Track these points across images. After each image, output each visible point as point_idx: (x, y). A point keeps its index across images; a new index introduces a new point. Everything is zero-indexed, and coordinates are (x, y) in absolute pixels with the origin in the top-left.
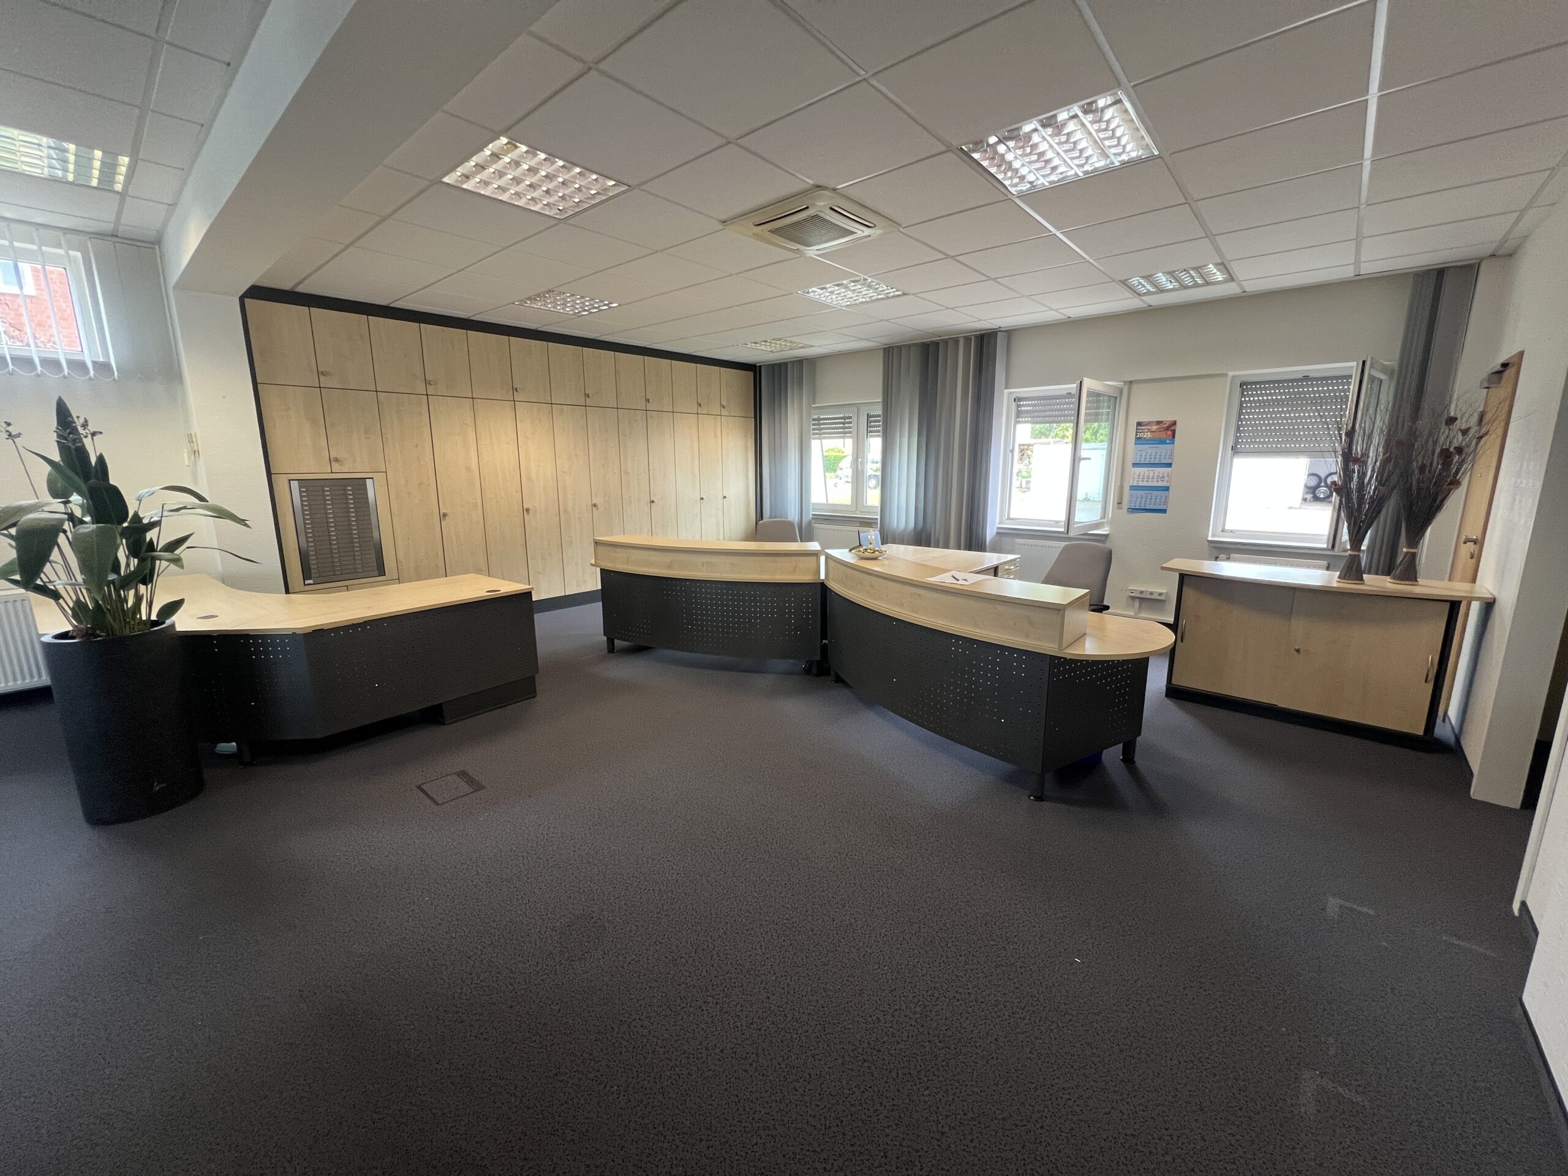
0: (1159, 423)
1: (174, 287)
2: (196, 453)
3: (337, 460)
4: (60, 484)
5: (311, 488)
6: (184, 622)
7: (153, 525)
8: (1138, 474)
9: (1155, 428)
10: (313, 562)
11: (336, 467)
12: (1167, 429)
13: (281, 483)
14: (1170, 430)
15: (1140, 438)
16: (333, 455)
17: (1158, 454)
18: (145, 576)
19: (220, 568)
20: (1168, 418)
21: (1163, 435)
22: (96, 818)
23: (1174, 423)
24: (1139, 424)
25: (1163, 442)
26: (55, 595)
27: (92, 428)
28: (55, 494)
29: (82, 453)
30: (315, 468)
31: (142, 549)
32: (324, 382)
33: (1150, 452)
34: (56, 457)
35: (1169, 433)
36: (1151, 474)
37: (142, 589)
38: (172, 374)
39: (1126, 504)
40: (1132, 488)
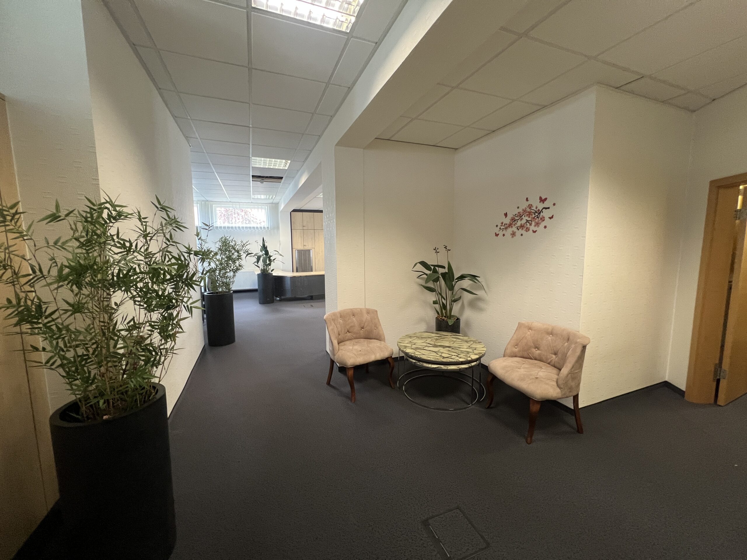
1: (281, 212)
2: (280, 244)
3: (305, 245)
4: (262, 249)
5: (300, 252)
6: (275, 274)
7: (272, 256)
10: (298, 268)
11: (305, 247)
13: (294, 250)
16: (304, 244)
18: (270, 264)
19: (282, 267)
22: (260, 303)
26: (259, 267)
27: (266, 241)
28: (261, 251)
29: (265, 245)
30: (300, 247)
31: (270, 260)
32: (304, 228)
34: (262, 245)
37: (269, 267)
38: (278, 228)
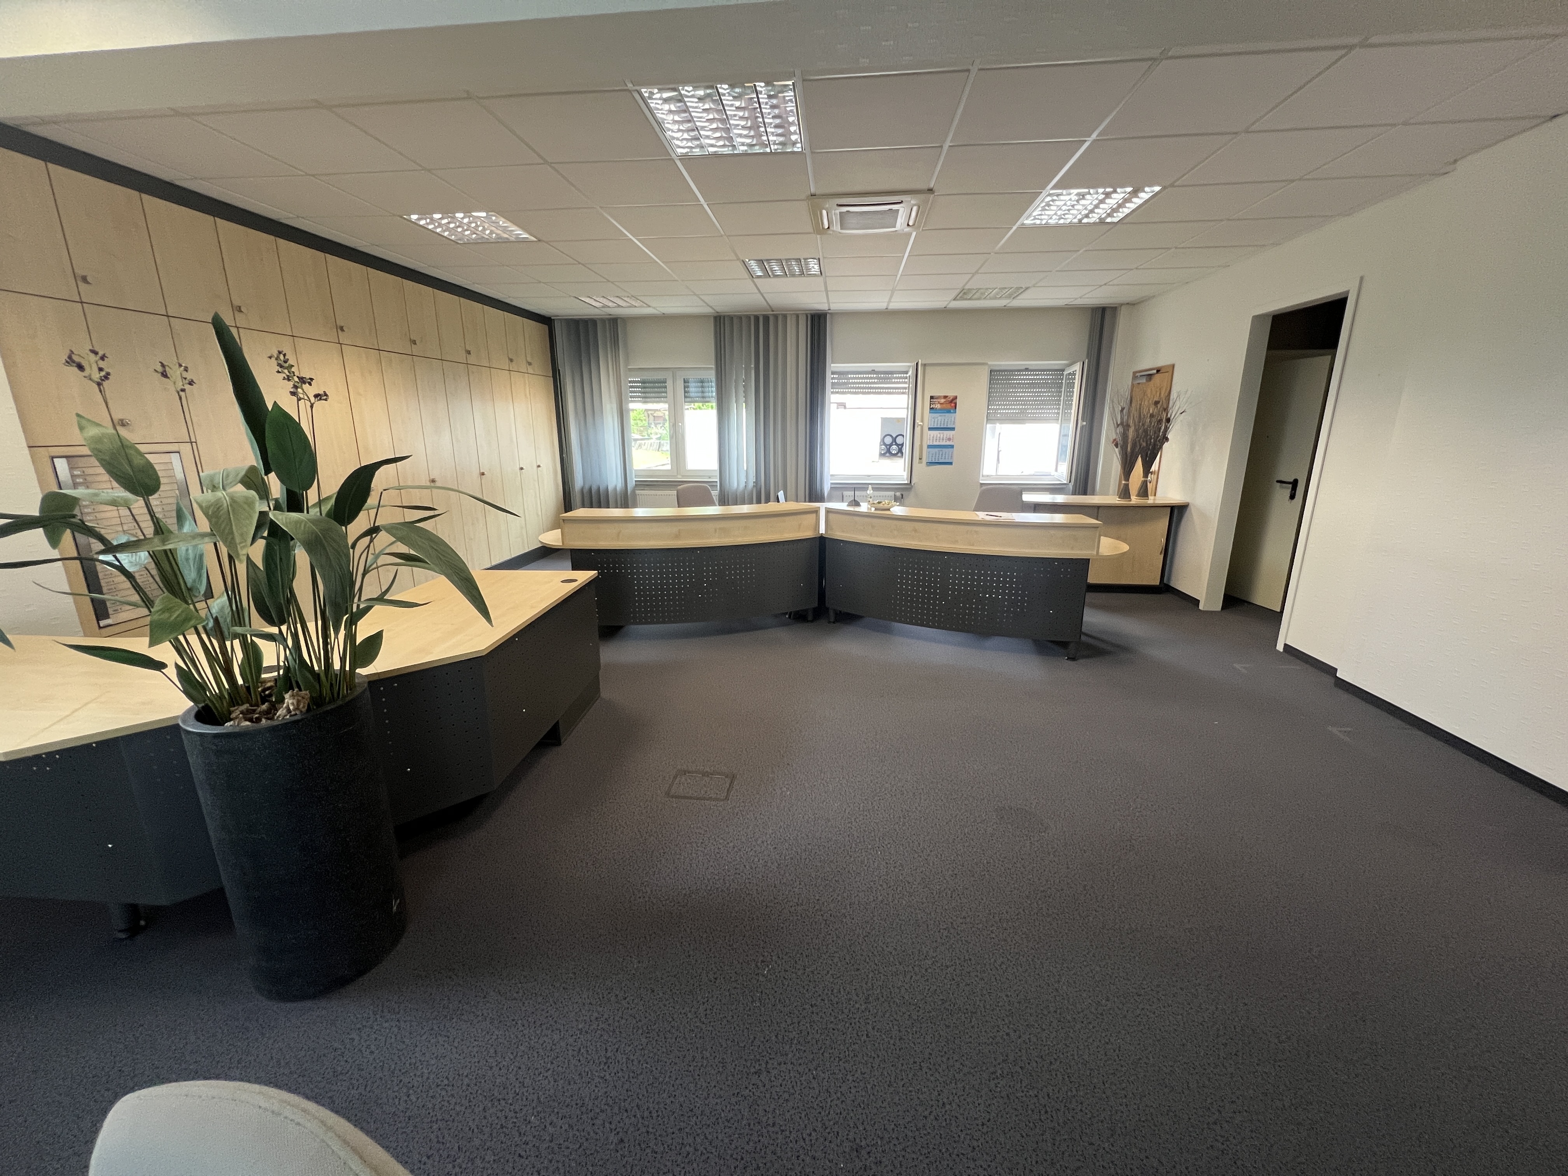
0: (945, 397)
8: (932, 436)
9: (943, 401)
12: (951, 402)
14: (951, 404)
15: (933, 408)
16: (117, 416)
17: (946, 420)
20: (951, 394)
21: (948, 406)
23: (956, 398)
24: (932, 397)
25: (949, 412)
33: (940, 419)
35: (953, 405)
36: (942, 436)
39: (924, 460)
40: (929, 447)
